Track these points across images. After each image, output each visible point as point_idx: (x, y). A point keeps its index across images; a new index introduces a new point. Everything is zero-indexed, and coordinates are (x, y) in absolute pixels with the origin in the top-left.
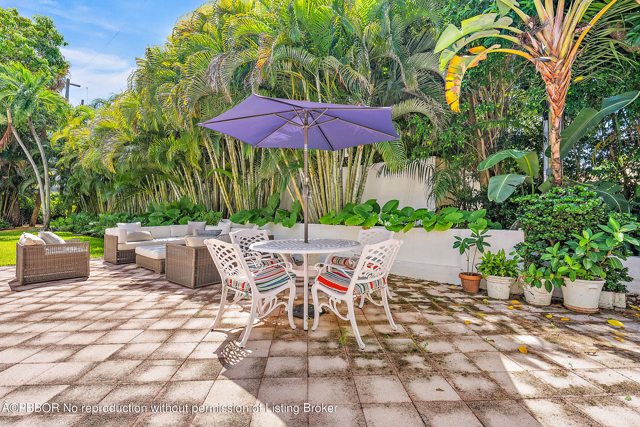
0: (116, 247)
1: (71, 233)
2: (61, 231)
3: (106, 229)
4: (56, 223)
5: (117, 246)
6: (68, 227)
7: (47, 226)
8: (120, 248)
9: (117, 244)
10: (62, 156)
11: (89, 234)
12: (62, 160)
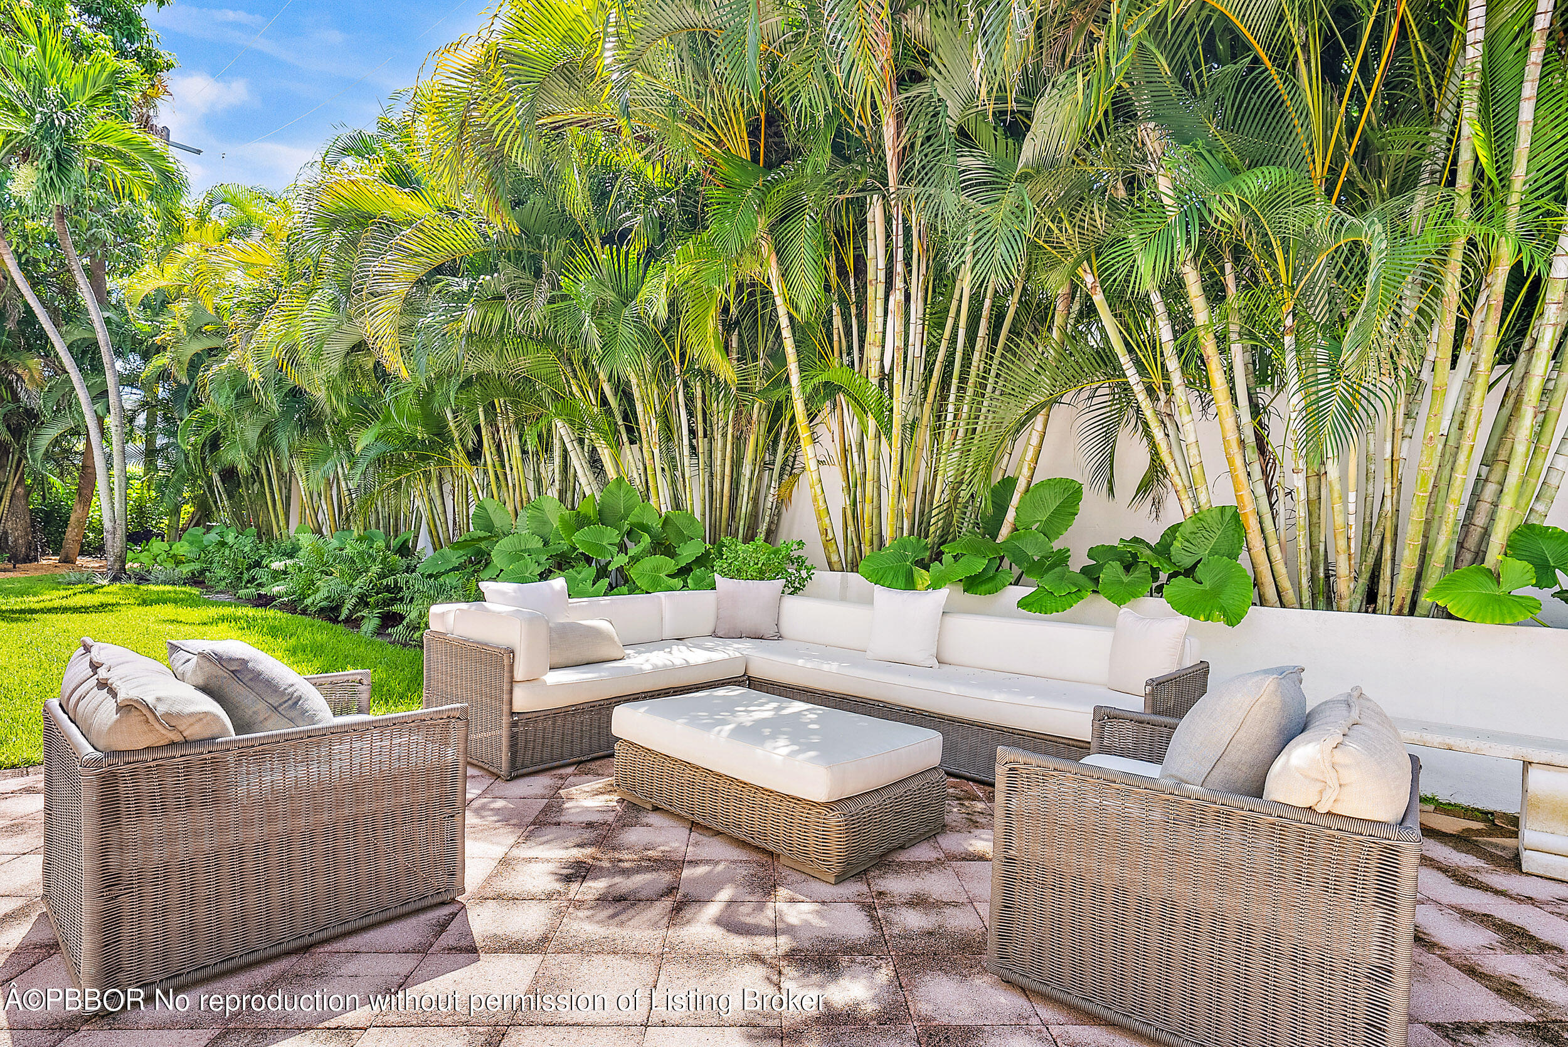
0: (506, 697)
1: (195, 591)
2: (165, 583)
3: (435, 609)
4: (145, 558)
5: (511, 692)
6: (185, 570)
7: (117, 566)
8: (524, 700)
9: (512, 681)
10: (160, 349)
11: (263, 601)
12: (160, 361)
